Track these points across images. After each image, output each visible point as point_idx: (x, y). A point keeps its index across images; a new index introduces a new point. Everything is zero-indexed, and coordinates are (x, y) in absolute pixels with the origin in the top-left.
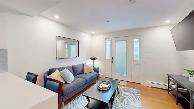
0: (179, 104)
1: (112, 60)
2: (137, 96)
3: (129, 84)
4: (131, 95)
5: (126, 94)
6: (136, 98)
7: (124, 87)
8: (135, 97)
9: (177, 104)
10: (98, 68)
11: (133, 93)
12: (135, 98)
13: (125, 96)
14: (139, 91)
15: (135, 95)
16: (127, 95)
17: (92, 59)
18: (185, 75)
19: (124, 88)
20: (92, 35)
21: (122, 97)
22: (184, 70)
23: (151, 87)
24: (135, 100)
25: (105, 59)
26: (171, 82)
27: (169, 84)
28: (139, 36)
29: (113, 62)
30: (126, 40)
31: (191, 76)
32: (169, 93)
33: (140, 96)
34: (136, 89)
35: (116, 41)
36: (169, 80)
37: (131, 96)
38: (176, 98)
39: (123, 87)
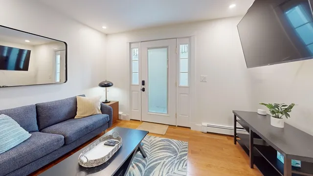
0: (255, 166)
1: (143, 87)
2: (181, 156)
3: (172, 129)
4: (170, 157)
5: (160, 154)
6: (178, 164)
7: (160, 139)
8: (176, 162)
9: (252, 167)
10: (117, 103)
11: (175, 152)
12: (176, 164)
13: (156, 160)
14: (186, 143)
15: (179, 155)
16: (160, 159)
17: (103, 86)
18: (260, 111)
19: (160, 141)
20: (107, 35)
21: (150, 165)
22: (262, 104)
23: (208, 132)
24: (176, 171)
25: (131, 85)
26: (238, 125)
27: (235, 128)
28: (188, 39)
29: (143, 90)
30: (167, 47)
31: (274, 115)
32: (235, 143)
33: (186, 157)
34: (182, 139)
35: (148, 49)
36: (236, 121)
37: (170, 159)
38: (249, 155)
39: (158, 139)
